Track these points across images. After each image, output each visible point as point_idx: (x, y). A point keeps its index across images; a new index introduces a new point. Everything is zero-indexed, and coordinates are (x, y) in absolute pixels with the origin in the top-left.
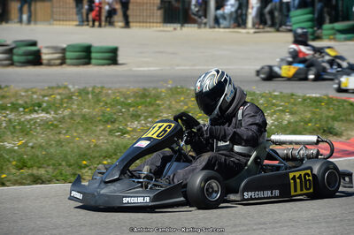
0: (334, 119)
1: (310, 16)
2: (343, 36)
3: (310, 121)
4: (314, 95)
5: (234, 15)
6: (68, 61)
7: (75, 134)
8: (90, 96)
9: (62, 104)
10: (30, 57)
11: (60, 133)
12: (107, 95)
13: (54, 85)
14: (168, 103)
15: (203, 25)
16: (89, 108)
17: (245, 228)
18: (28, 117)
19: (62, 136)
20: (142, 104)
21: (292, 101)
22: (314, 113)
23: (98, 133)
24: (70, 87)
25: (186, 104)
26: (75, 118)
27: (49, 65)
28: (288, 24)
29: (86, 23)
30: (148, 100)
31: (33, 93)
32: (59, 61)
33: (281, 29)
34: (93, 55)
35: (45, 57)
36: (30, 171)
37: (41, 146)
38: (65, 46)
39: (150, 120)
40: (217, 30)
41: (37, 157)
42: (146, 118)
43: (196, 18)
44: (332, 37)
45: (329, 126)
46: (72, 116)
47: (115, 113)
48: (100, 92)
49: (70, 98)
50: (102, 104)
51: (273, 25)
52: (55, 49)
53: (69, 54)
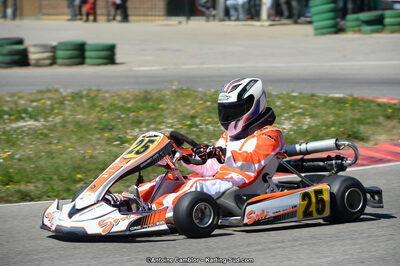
0: (360, 122)
1: (331, 6)
2: (369, 28)
3: (333, 125)
4: (337, 95)
5: (247, 6)
6: (59, 61)
7: (68, 144)
8: (84, 100)
9: (52, 110)
10: (16, 57)
11: (50, 143)
12: (104, 99)
13: (44, 88)
14: (173, 107)
15: (211, 18)
16: (83, 114)
17: (260, 247)
18: (14, 125)
19: (53, 147)
20: (143, 108)
21: (312, 102)
22: (337, 115)
23: (93, 142)
24: (62, 90)
25: (193, 108)
26: (68, 125)
27: (38, 65)
28: (308, 15)
29: (79, 17)
30: (151, 104)
31: (20, 98)
32: (48, 62)
33: (299, 21)
34: (88, 54)
35: (33, 57)
36: (17, 187)
37: (29, 159)
38: (55, 44)
39: (152, 126)
40: (227, 23)
41: (25, 170)
42: (148, 124)
43: (203, 9)
44: (357, 29)
45: (355, 130)
46: (64, 123)
47: (113, 120)
48: (97, 96)
49: (61, 103)
50: (98, 109)
51: (290, 16)
52: (45, 47)
53: (60, 53)
